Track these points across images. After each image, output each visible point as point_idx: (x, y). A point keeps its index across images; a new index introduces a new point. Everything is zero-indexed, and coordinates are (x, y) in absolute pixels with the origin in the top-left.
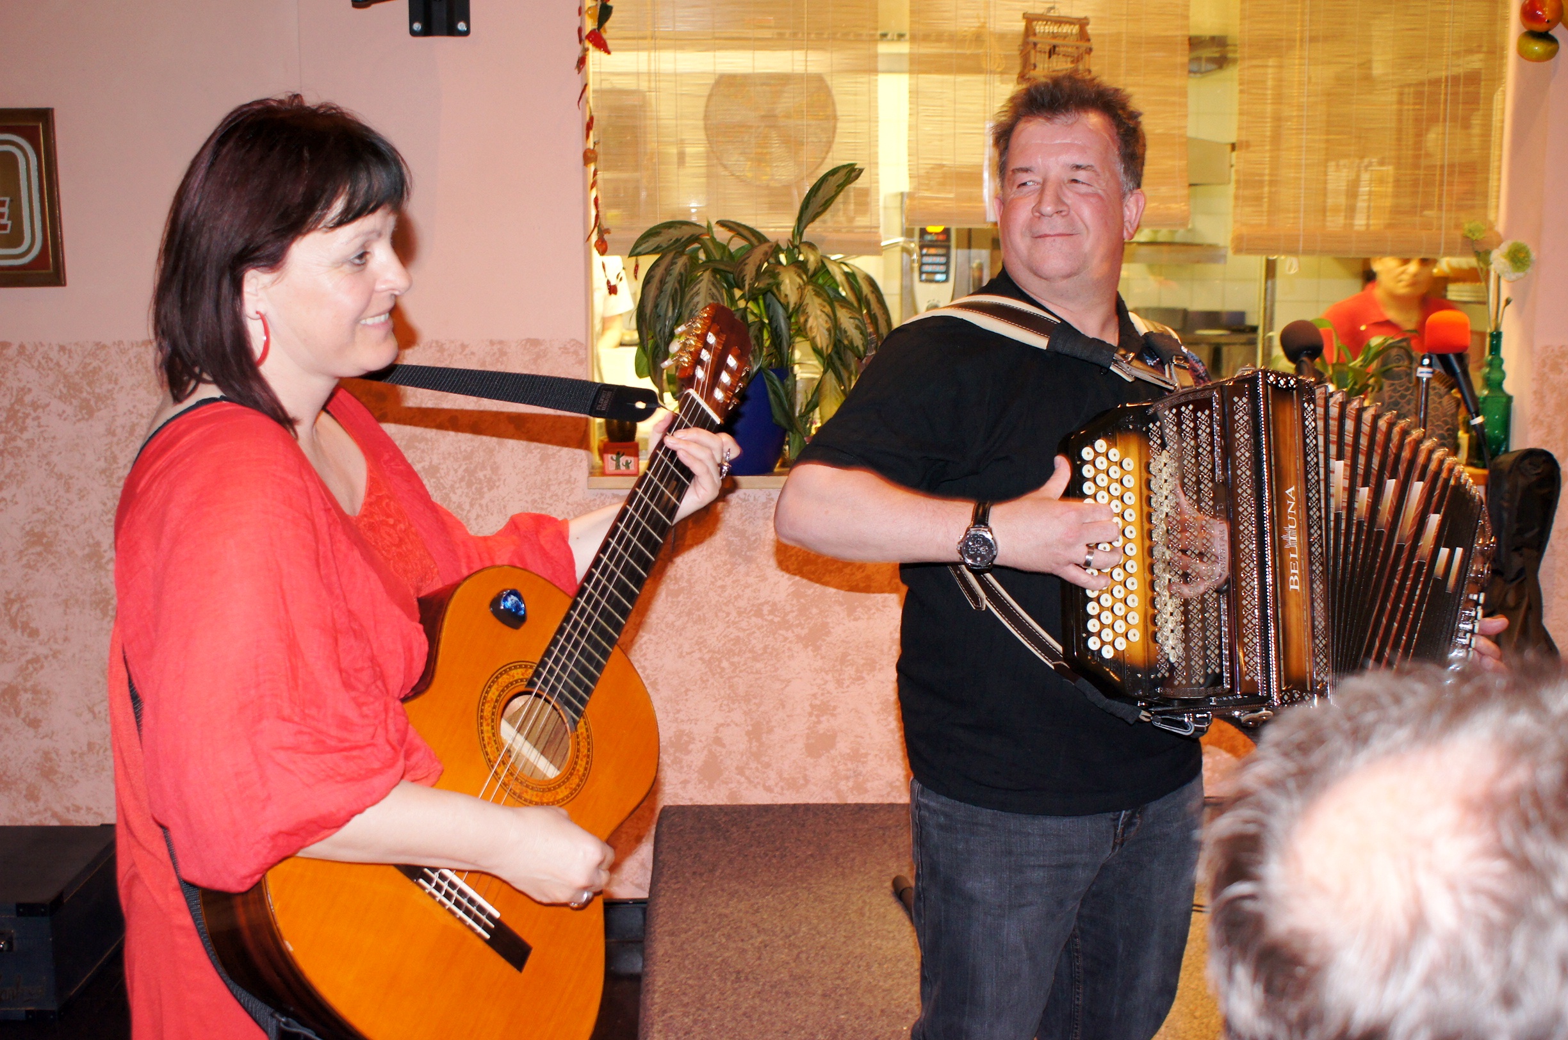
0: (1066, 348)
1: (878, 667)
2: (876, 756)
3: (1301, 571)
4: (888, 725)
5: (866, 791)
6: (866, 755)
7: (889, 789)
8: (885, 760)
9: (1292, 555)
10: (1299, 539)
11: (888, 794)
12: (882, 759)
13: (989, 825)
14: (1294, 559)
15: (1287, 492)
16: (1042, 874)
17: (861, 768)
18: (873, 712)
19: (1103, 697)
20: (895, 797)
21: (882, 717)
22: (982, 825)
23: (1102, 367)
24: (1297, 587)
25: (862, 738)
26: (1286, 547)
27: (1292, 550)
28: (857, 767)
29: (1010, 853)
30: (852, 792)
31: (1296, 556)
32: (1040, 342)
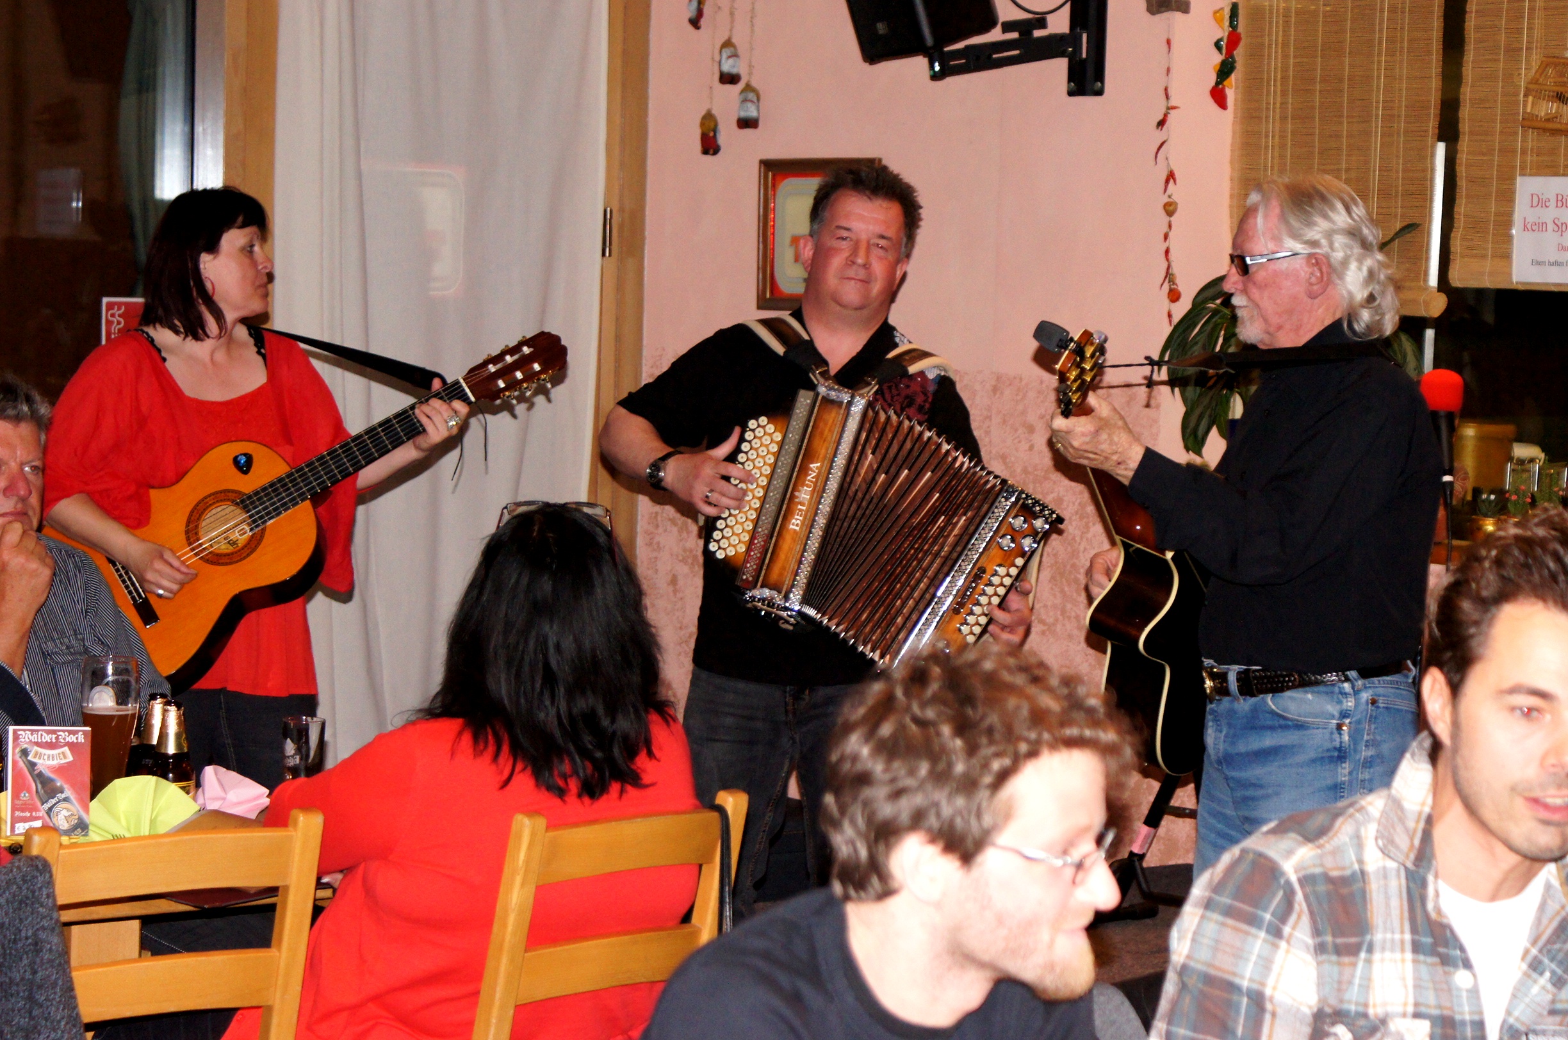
3: (805, 518)
9: (800, 507)
10: (811, 498)
14: (800, 510)
15: (812, 466)
24: (798, 528)
26: (797, 500)
27: (802, 504)
31: (804, 508)
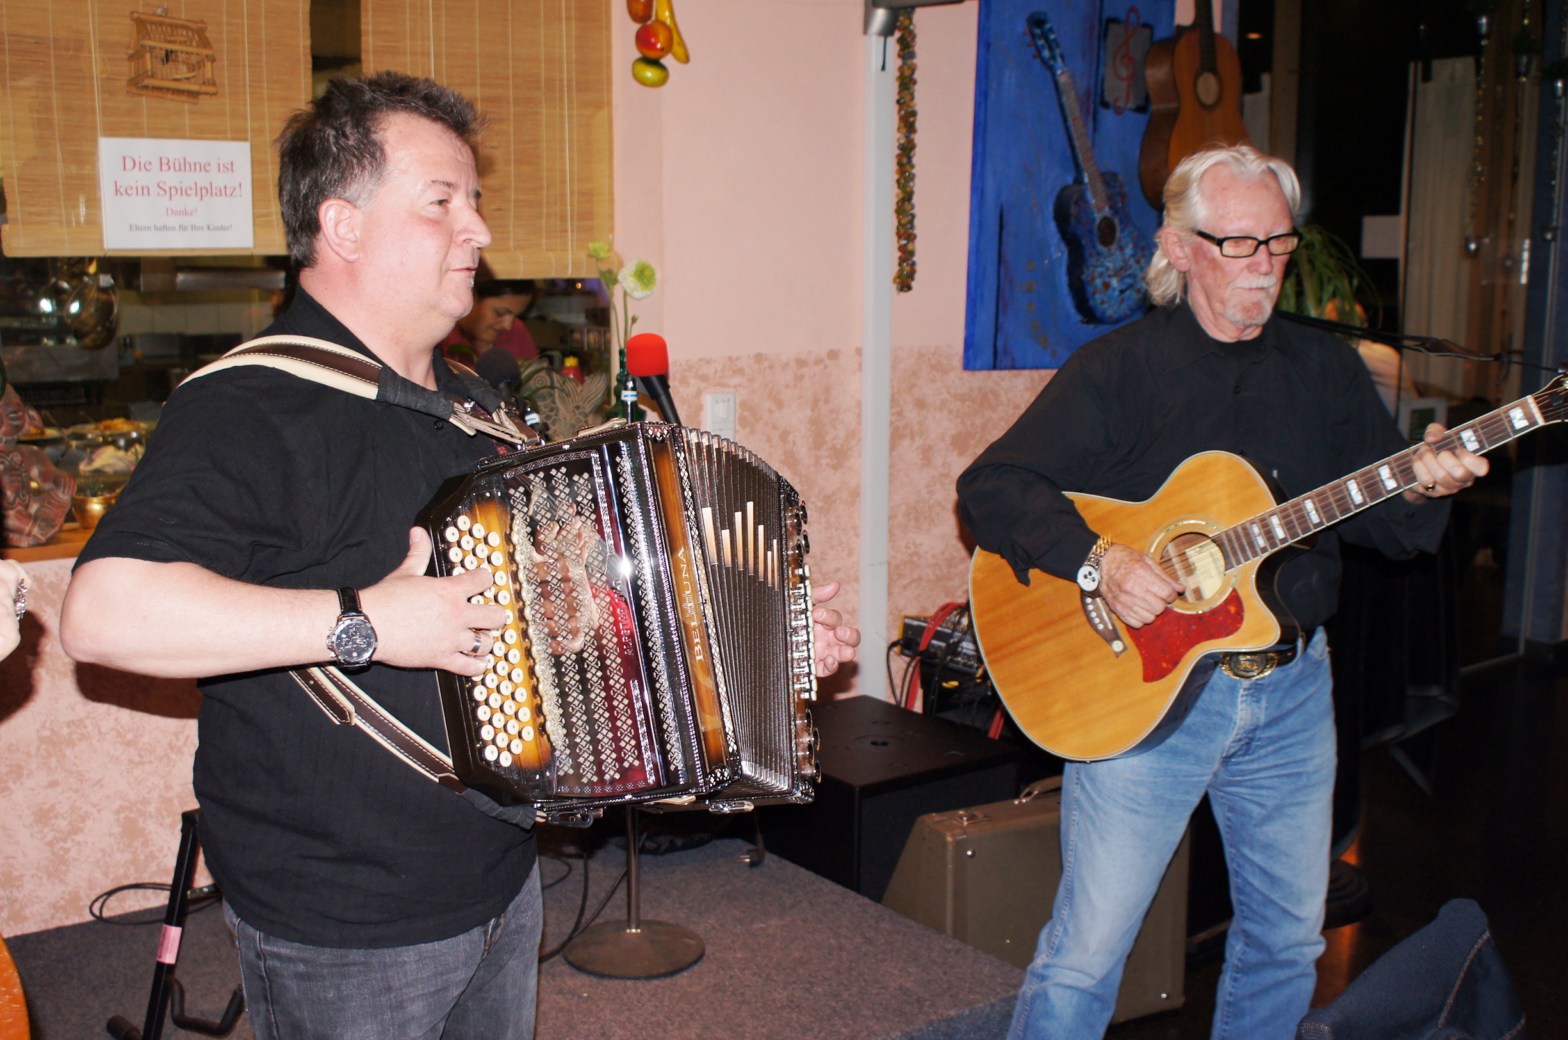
0: (398, 397)
1: (25, 772)
2: (33, 876)
4: (45, 837)
5: (25, 919)
6: (21, 877)
7: (53, 911)
8: (45, 880)
11: (52, 917)
12: (41, 878)
13: (362, 963)
16: (421, 1004)
17: (16, 893)
18: (25, 826)
19: (496, 805)
20: (61, 919)
21: (36, 829)
22: (354, 964)
23: (440, 419)
25: (14, 858)
28: (11, 892)
29: (389, 989)
30: (8, 924)
32: (369, 391)
